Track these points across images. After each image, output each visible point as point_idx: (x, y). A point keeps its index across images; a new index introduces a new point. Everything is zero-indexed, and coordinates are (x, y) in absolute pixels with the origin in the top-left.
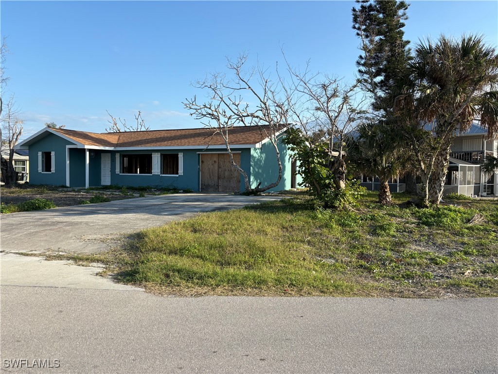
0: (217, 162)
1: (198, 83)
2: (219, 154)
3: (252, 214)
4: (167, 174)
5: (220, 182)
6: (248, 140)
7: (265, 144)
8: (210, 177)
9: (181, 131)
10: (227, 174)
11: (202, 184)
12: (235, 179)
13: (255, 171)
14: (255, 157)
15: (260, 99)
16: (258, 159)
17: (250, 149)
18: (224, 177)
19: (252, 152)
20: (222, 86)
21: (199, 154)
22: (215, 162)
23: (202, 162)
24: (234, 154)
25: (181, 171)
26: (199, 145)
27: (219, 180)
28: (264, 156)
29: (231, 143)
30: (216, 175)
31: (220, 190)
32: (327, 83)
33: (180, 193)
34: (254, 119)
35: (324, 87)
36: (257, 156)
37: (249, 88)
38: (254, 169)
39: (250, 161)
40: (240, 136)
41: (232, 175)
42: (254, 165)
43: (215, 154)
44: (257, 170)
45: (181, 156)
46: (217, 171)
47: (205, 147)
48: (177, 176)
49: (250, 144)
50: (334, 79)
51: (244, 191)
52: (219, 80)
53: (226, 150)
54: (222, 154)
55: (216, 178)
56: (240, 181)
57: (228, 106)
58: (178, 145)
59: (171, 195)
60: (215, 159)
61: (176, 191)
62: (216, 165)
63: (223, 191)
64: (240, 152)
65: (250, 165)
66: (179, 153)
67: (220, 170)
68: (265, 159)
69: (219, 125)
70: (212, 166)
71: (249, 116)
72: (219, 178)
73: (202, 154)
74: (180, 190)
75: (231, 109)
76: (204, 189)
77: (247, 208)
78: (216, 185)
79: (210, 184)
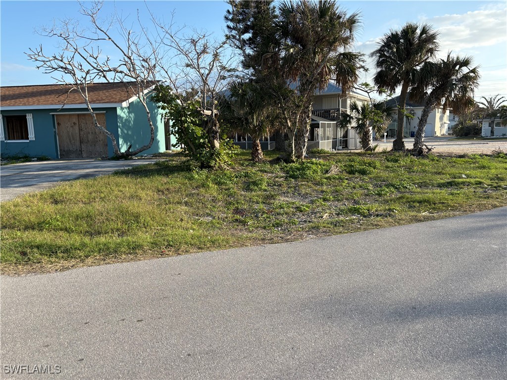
0: (77, 123)
1: (45, 30)
2: (78, 115)
3: (123, 180)
4: (14, 139)
5: (83, 146)
6: (113, 98)
7: (132, 102)
8: (70, 142)
9: (28, 87)
10: (90, 137)
11: (60, 150)
12: (101, 142)
13: (124, 132)
14: (123, 118)
15: (123, 52)
16: (126, 120)
17: (115, 109)
18: (88, 140)
19: (119, 112)
20: (75, 35)
21: (53, 115)
22: (75, 124)
23: (58, 124)
24: (96, 114)
25: (32, 136)
26: (52, 104)
27: (82, 145)
28: (132, 115)
29: (92, 102)
30: (78, 139)
31: (84, 155)
32: (195, 38)
33: (33, 161)
34: (117, 74)
35: (194, 42)
36: (125, 116)
37: (110, 39)
38: (122, 130)
39: (117, 122)
40: (102, 94)
41: (97, 138)
42: (122, 126)
43: (74, 115)
44: (126, 132)
45: (29, 118)
46: (78, 135)
47: (59, 107)
49: (116, 102)
50: (203, 34)
51: (113, 155)
52: (70, 27)
53: (87, 109)
54: (82, 114)
55: (78, 143)
56: (107, 145)
57: (85, 59)
58: (24, 104)
59: (21, 164)
60: (75, 120)
61: (27, 159)
62: (77, 128)
63: (88, 157)
64: (105, 112)
65: (117, 127)
66: (27, 114)
67: (82, 133)
68: (134, 119)
69: (76, 81)
70: (71, 129)
71: (111, 71)
72: (81, 142)
73: (57, 115)
74: (33, 158)
75: (90, 62)
76: (63, 155)
77: (116, 173)
78: (78, 150)
79: (71, 149)
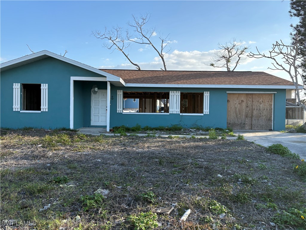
0: (245, 101)
10: (255, 113)
11: (227, 123)
17: (285, 90)
18: (252, 115)
22: (242, 101)
23: (228, 101)
41: (260, 114)
43: (242, 94)
45: (207, 96)
46: (244, 110)
48: (202, 115)
49: (286, 85)
55: (243, 117)
57: (127, 57)
60: (243, 98)
62: (244, 105)
73: (228, 94)
75: (129, 59)
